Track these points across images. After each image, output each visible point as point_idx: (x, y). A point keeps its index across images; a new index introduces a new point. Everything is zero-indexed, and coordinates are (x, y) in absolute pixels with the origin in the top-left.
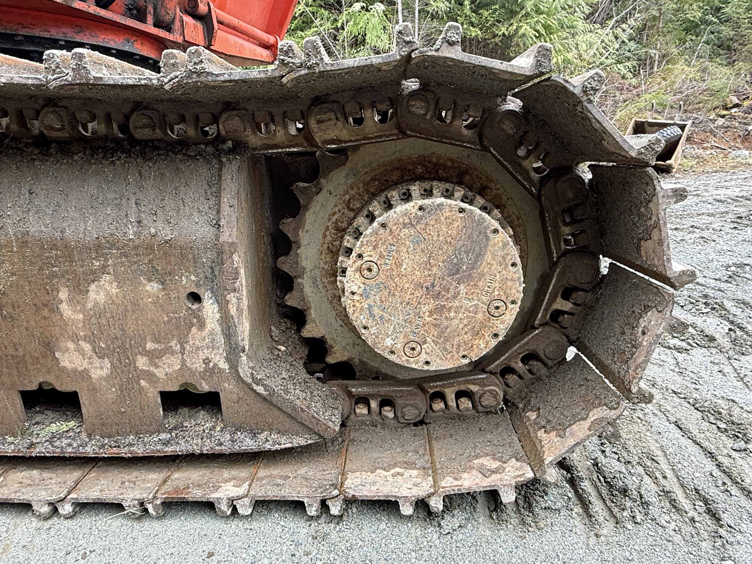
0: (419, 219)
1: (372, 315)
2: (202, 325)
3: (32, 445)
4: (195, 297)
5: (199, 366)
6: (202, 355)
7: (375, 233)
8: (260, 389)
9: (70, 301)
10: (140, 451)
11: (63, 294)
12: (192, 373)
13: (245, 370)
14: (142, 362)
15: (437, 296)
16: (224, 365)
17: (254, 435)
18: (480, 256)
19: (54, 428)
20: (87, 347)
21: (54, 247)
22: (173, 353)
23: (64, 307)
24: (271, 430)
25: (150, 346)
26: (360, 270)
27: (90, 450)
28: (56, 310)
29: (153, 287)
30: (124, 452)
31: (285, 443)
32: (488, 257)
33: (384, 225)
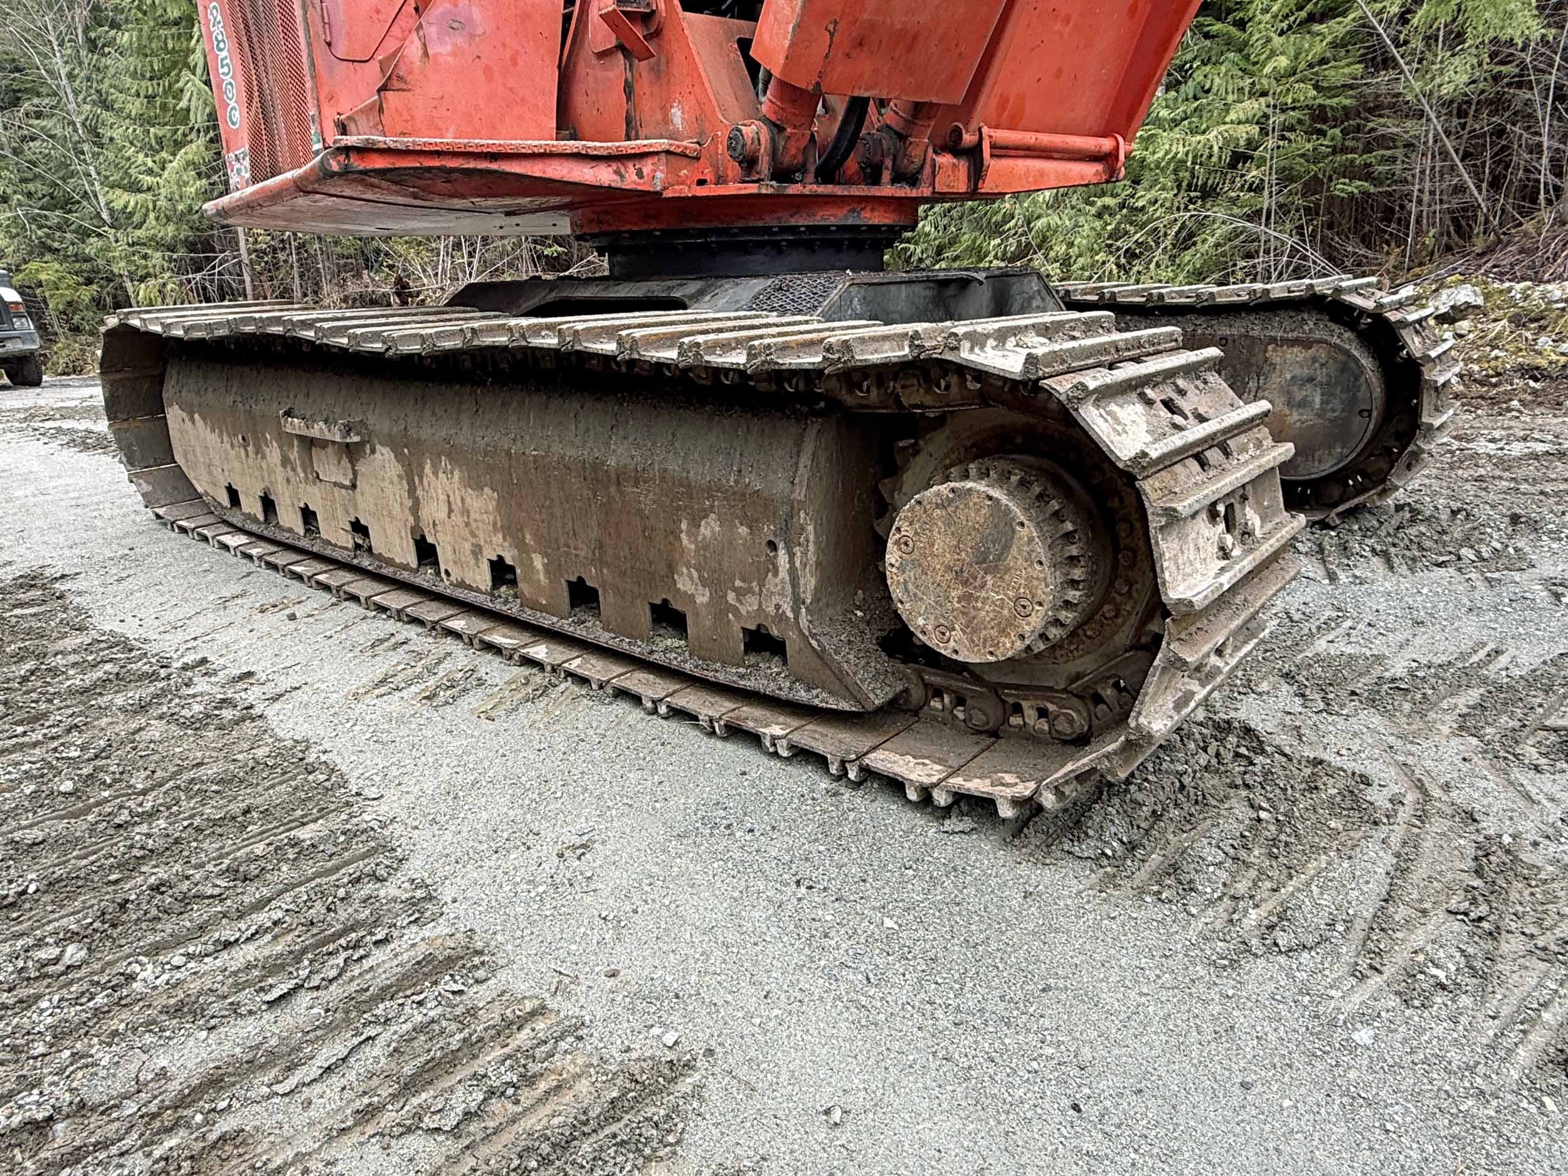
0: (950, 501)
1: (907, 590)
2: (776, 574)
3: (652, 652)
4: (772, 546)
5: (771, 610)
6: (776, 599)
7: (912, 509)
8: (814, 643)
9: (689, 533)
10: (721, 678)
11: (684, 526)
12: (767, 616)
13: (804, 621)
14: (731, 597)
15: (965, 583)
16: (790, 615)
17: (808, 690)
18: (1006, 548)
19: (669, 642)
20: (695, 575)
21: (681, 485)
22: (754, 593)
23: (683, 536)
24: (823, 688)
25: (738, 583)
26: (897, 542)
27: (688, 667)
28: (679, 539)
29: (743, 530)
30: (710, 675)
31: (833, 704)
32: (1014, 551)
33: (919, 503)
